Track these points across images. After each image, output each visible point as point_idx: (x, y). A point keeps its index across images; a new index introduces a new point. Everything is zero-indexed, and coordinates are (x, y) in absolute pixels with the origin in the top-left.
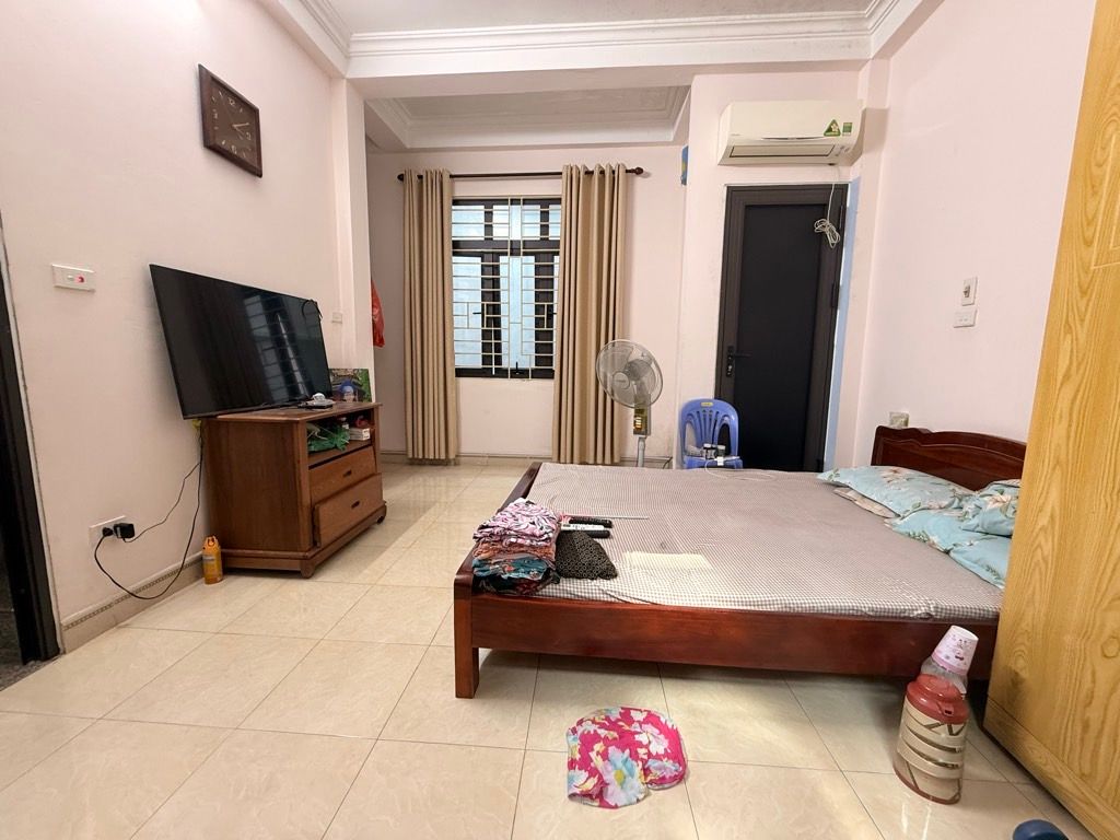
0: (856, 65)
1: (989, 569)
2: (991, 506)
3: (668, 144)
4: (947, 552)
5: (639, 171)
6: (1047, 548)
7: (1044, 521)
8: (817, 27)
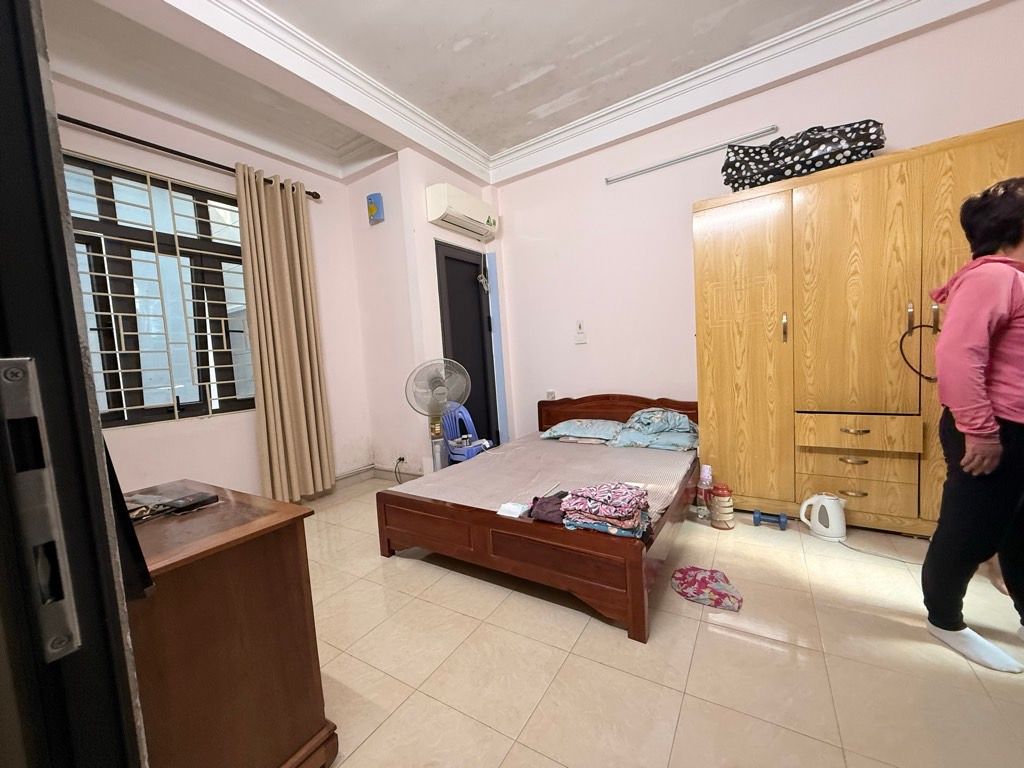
0: (482, 183)
1: (673, 445)
2: (657, 421)
3: (337, 179)
4: (647, 447)
5: (316, 196)
6: (714, 424)
7: (710, 415)
8: (472, 153)
